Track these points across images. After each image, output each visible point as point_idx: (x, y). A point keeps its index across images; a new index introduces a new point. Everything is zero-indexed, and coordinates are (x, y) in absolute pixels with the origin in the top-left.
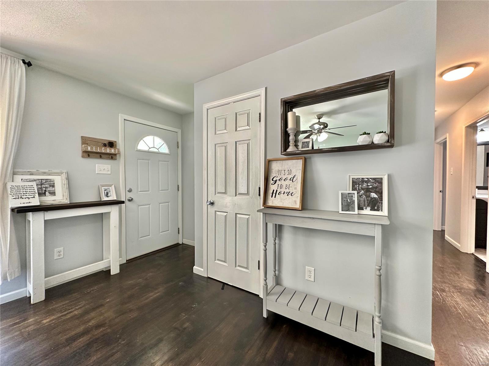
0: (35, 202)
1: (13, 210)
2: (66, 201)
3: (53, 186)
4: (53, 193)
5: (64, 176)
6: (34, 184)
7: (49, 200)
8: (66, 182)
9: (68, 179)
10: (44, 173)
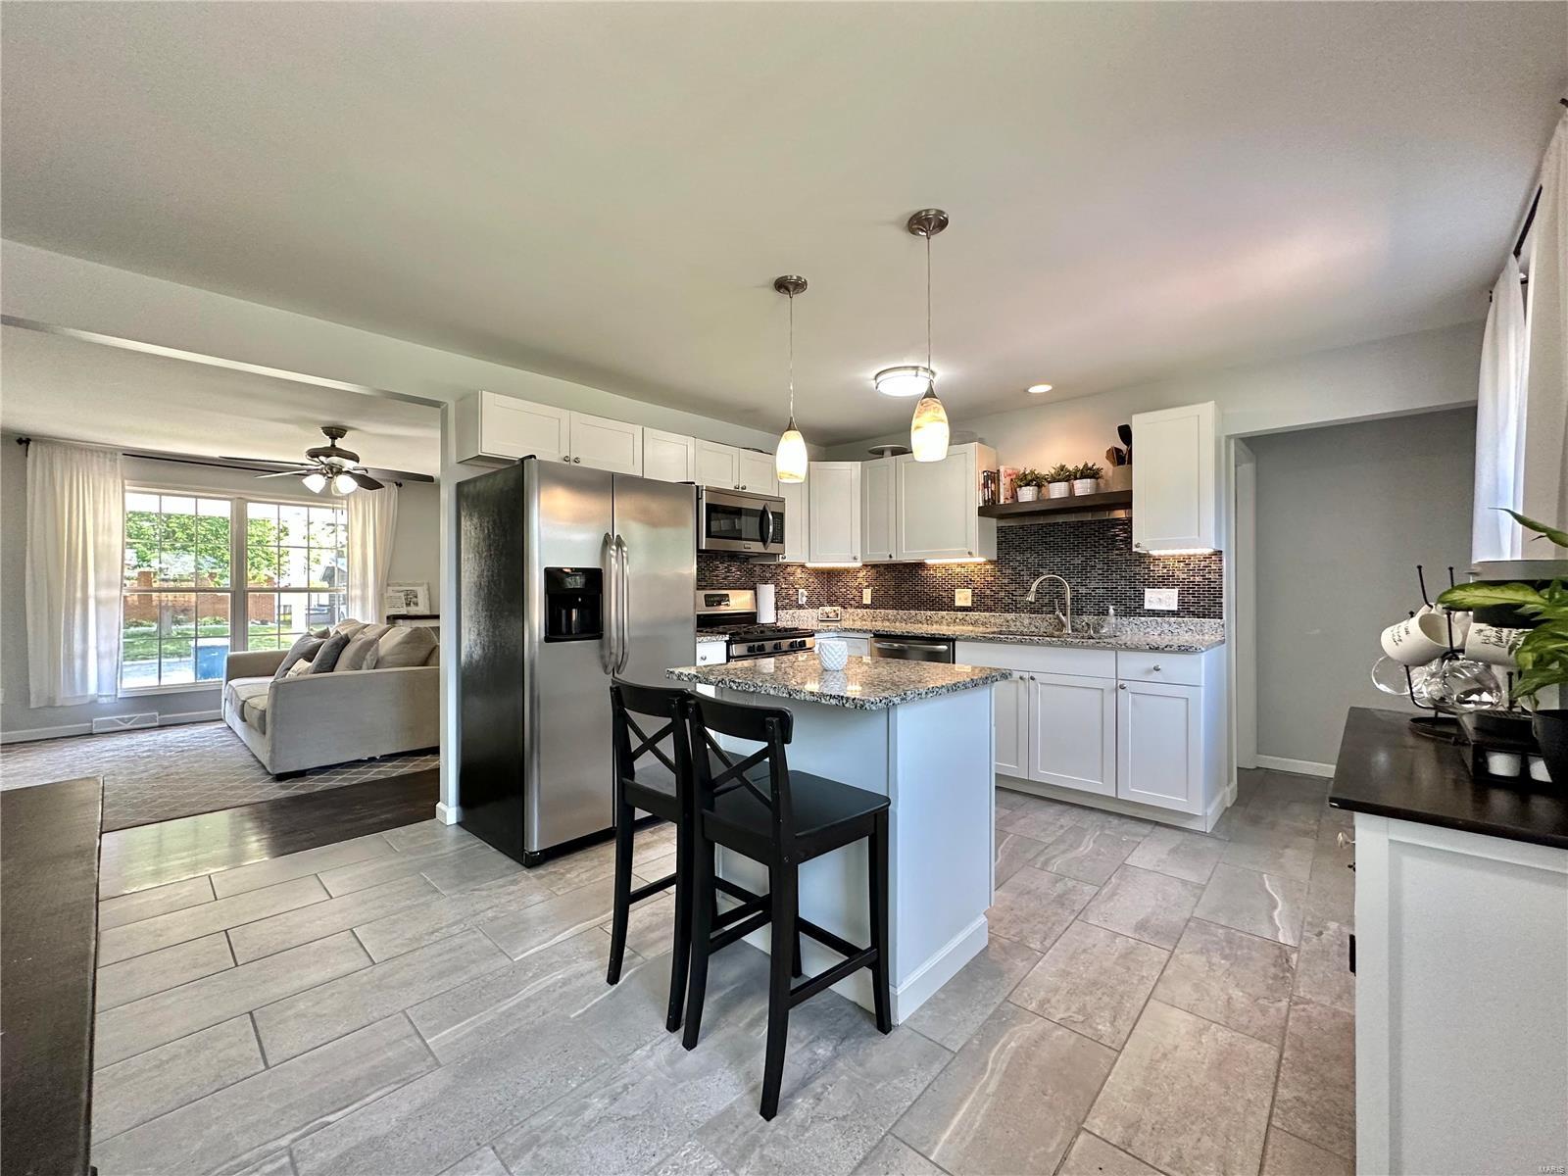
0: (403, 611)
1: (388, 618)
2: (428, 613)
3: (416, 597)
4: (416, 604)
5: (425, 587)
6: (402, 594)
7: (413, 610)
8: (427, 592)
9: (429, 589)
10: (409, 585)
